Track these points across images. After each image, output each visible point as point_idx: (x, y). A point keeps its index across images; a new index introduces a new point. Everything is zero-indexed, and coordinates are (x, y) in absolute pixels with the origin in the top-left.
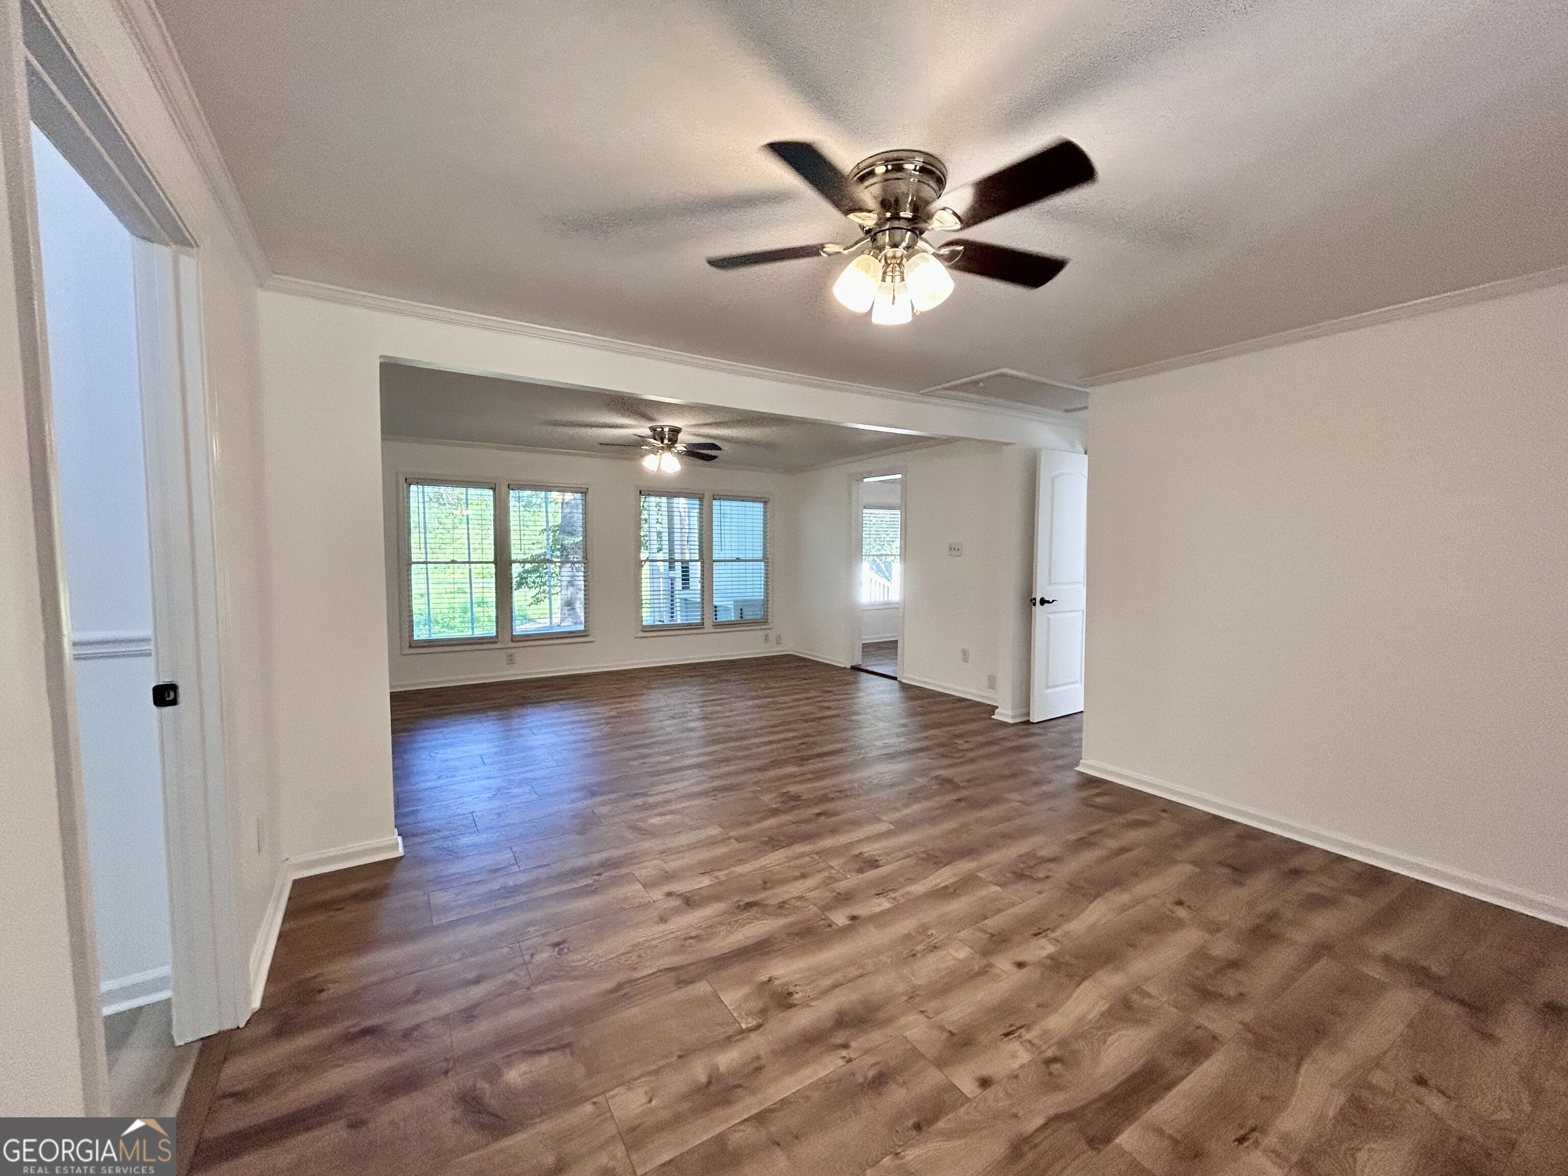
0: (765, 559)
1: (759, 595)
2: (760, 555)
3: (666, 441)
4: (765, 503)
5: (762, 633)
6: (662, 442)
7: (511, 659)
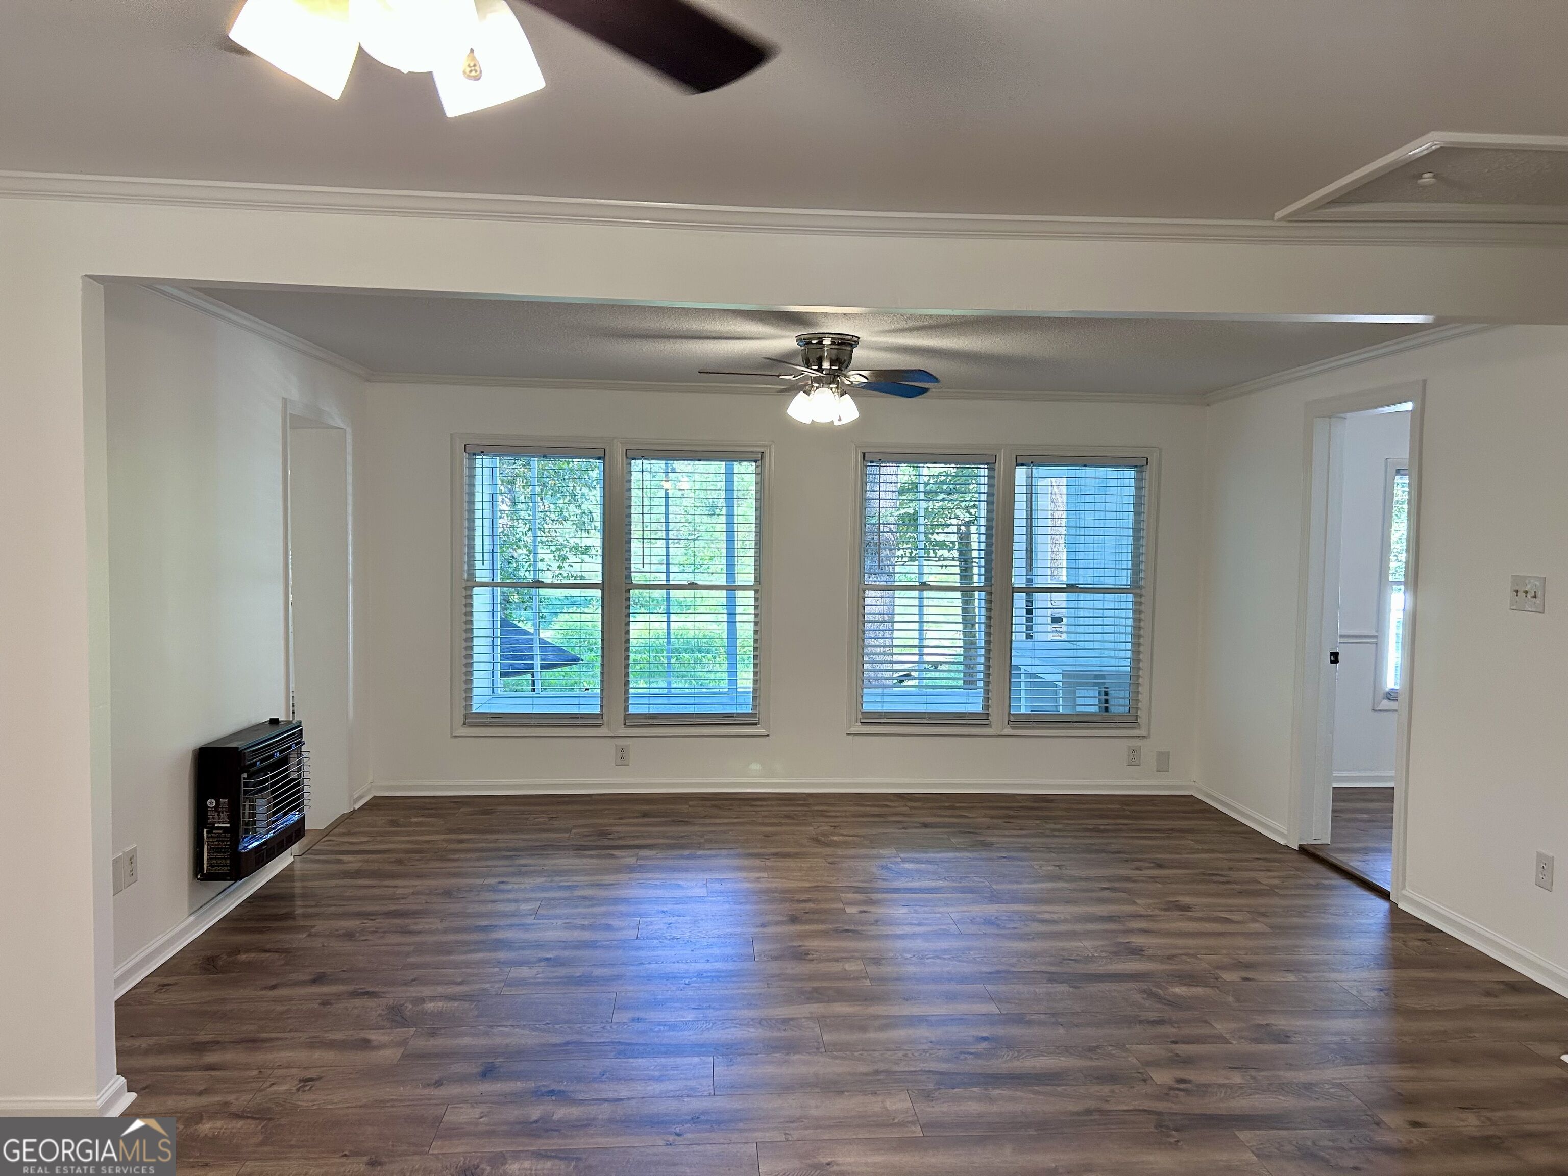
0: (1135, 589)
1: (1125, 666)
2: (1125, 580)
3: (826, 365)
4: (1139, 469)
5: (1124, 744)
6: (820, 369)
7: (623, 756)
